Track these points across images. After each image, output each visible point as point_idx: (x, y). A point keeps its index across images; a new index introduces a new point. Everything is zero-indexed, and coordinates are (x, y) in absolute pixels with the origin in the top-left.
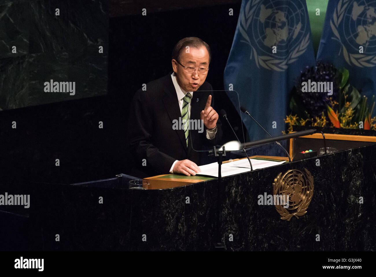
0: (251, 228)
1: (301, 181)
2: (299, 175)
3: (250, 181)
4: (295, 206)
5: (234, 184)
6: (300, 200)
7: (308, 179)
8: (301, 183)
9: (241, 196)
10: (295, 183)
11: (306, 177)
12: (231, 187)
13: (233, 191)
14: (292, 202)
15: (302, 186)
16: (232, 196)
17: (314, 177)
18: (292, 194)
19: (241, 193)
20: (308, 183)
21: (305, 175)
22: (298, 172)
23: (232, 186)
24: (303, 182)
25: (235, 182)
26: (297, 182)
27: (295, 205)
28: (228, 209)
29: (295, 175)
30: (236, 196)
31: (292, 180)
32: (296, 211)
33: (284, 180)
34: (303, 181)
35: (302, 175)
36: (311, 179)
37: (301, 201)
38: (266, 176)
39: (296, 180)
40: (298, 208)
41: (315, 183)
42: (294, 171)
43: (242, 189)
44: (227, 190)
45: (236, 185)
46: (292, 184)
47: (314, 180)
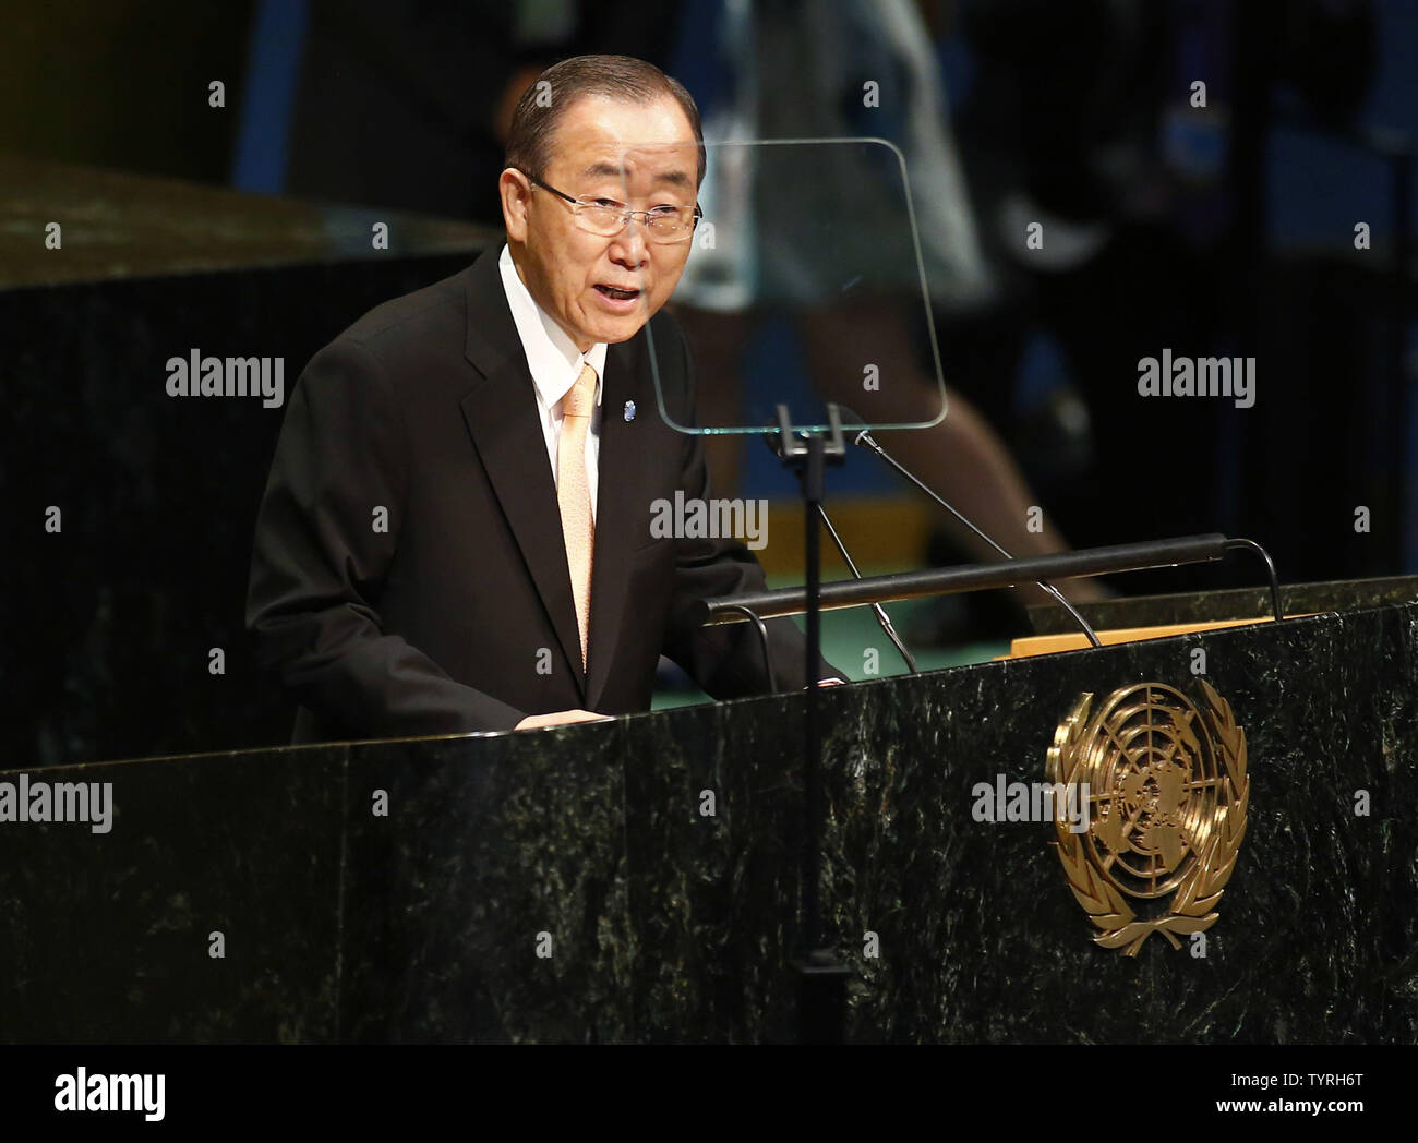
0: (950, 978)
1: (1187, 748)
2: (1175, 712)
3: (937, 718)
4: (1161, 879)
5: (862, 733)
6: (1184, 850)
7: (1219, 741)
8: (1185, 757)
9: (895, 798)
10: (1158, 757)
11: (1212, 728)
12: (847, 746)
13: (859, 771)
14: (1147, 858)
15: (1196, 775)
16: (855, 794)
17: (1249, 734)
18: (1144, 816)
19: (898, 782)
20: (1220, 759)
21: (1207, 718)
22: (1173, 700)
23: (855, 740)
24: (1194, 755)
25: (867, 719)
26: (1167, 753)
27: (1160, 871)
28: (836, 861)
29: (1155, 712)
30: (873, 795)
31: (1139, 740)
32: (1164, 903)
33: (1103, 732)
34: (1196, 747)
35: (1188, 717)
36: (1234, 737)
37: (1191, 854)
38: (1017, 705)
39: (1161, 740)
40: (1174, 892)
41: (1254, 767)
42: (1154, 690)
43: (902, 760)
44: (827, 759)
45: (872, 739)
46: (1143, 760)
47: (1249, 750)
